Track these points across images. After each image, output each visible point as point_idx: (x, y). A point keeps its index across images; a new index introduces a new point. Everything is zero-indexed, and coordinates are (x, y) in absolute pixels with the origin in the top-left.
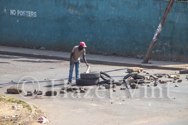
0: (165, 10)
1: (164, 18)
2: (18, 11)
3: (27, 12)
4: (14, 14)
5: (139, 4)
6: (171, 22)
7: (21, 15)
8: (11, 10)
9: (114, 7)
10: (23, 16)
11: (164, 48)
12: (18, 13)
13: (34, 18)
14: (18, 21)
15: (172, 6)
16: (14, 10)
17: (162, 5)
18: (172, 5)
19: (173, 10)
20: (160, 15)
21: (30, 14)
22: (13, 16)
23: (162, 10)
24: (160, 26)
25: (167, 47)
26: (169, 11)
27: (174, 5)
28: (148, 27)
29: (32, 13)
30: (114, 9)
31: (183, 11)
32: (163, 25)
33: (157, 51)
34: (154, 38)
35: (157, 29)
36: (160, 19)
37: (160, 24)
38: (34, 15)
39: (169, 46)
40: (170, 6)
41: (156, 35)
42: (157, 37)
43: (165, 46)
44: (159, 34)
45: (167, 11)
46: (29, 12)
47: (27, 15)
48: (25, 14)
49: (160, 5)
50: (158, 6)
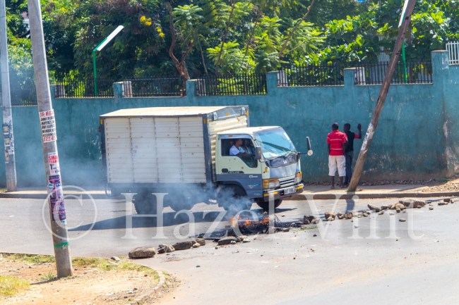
0: (376, 100)
1: (377, 114)
5: (334, 96)
6: (389, 120)
9: (294, 105)
11: (382, 165)
17: (372, 93)
18: (387, 91)
19: (392, 100)
20: (370, 111)
23: (372, 102)
24: (370, 127)
25: (386, 162)
26: (383, 101)
27: (392, 90)
30: (294, 108)
31: (408, 99)
32: (375, 126)
33: (371, 170)
34: (363, 148)
35: (367, 134)
36: (370, 116)
37: (371, 124)
39: (390, 160)
41: (365, 142)
42: (368, 146)
43: (383, 160)
44: (370, 142)
45: (379, 101)
49: (369, 93)
50: (365, 95)
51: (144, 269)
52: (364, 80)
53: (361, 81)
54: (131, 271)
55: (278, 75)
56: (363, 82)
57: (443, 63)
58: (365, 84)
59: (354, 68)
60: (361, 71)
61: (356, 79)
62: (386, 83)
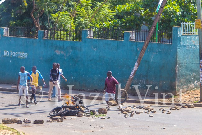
0: (141, 50)
1: (140, 58)
2: (11, 52)
3: (19, 53)
4: (8, 55)
5: (118, 46)
6: (146, 61)
7: (14, 56)
8: (5, 52)
9: (96, 49)
10: (15, 57)
11: (140, 85)
12: (11, 54)
13: (25, 58)
14: (11, 62)
15: (147, 46)
16: (8, 52)
17: (138, 46)
19: (149, 51)
20: (136, 55)
21: (22, 55)
22: (7, 57)
23: (138, 51)
24: (136, 64)
26: (144, 51)
27: (149, 46)
28: (125, 66)
29: (24, 54)
30: (96, 50)
31: (158, 51)
32: (139, 64)
34: (131, 75)
35: (134, 68)
36: (136, 58)
37: (137, 63)
38: (25, 56)
39: (144, 83)
40: (145, 47)
41: (133, 72)
42: (134, 74)
43: (141, 83)
44: (135, 72)
45: (142, 51)
46: (21, 53)
47: (19, 56)
48: (17, 55)
49: (137, 46)
50: (135, 47)
51: (12, 129)
52: (135, 39)
53: (133, 39)
54: (5, 130)
55: (88, 31)
56: (134, 40)
57: (179, 33)
58: (135, 41)
59: (130, 32)
60: (133, 34)
61: (131, 37)
62: (147, 41)
